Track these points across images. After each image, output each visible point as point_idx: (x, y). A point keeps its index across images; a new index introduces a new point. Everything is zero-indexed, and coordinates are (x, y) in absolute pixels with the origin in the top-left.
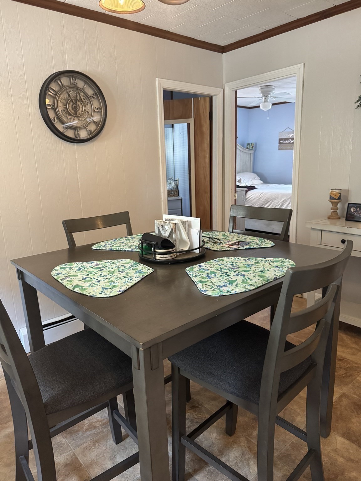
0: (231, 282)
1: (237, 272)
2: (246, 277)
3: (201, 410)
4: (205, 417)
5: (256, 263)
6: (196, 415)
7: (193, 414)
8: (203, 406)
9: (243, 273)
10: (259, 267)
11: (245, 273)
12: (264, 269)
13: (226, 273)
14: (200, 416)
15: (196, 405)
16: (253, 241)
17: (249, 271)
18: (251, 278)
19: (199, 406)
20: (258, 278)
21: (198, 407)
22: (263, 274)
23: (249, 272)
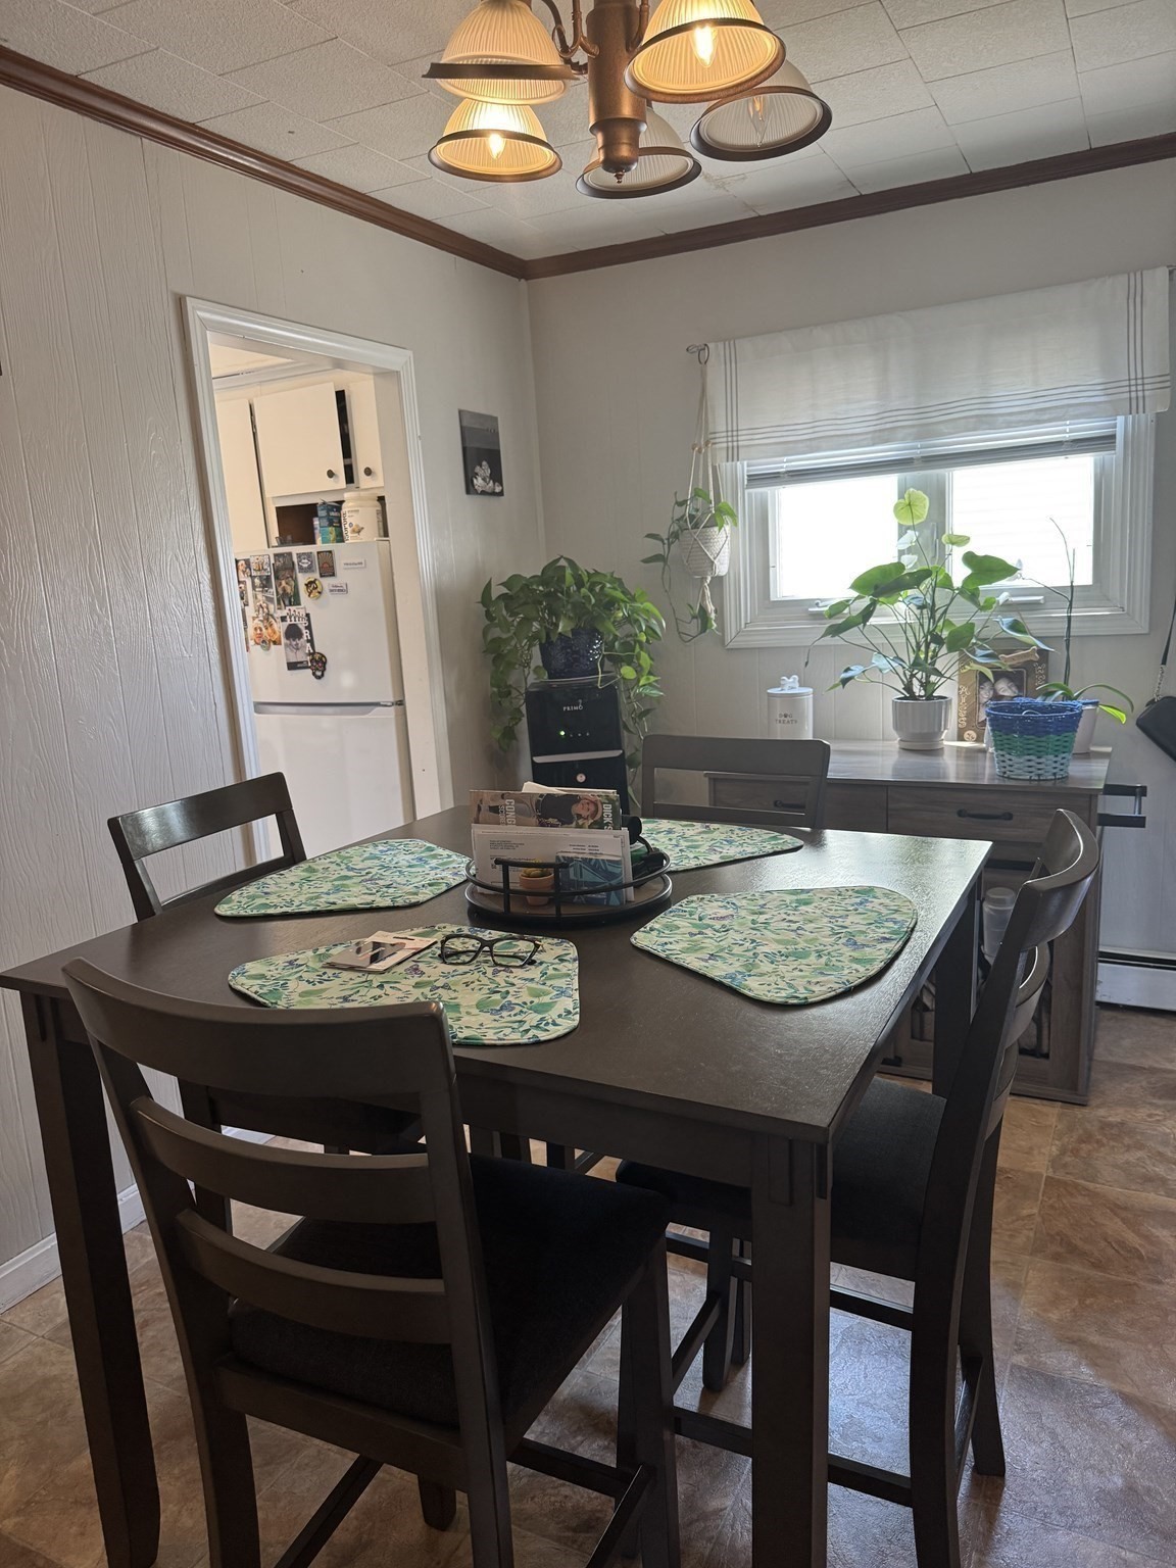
0: (373, 857)
1: (364, 873)
2: (343, 866)
3: (558, 1524)
4: (536, 1499)
5: (317, 897)
6: (566, 1497)
7: (579, 1497)
8: (559, 1540)
9: (351, 874)
10: (311, 891)
11: (345, 873)
12: (301, 886)
13: (389, 868)
14: (553, 1499)
15: (583, 1535)
16: (310, 987)
17: (335, 880)
18: (334, 866)
19: (570, 1534)
20: (320, 868)
21: (574, 1530)
22: (306, 874)
23: (337, 876)
